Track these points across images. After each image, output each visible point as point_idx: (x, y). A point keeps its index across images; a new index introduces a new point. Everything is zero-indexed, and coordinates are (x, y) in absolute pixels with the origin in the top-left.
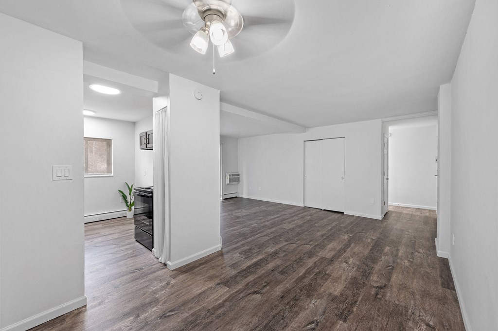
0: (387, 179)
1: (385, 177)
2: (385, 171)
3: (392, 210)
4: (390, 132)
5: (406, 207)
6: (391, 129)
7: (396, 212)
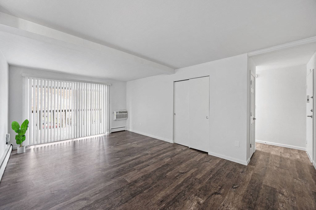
0: (254, 119)
1: (252, 117)
2: (252, 112)
3: (260, 149)
4: (257, 73)
5: (273, 146)
6: (259, 69)
7: (263, 153)
